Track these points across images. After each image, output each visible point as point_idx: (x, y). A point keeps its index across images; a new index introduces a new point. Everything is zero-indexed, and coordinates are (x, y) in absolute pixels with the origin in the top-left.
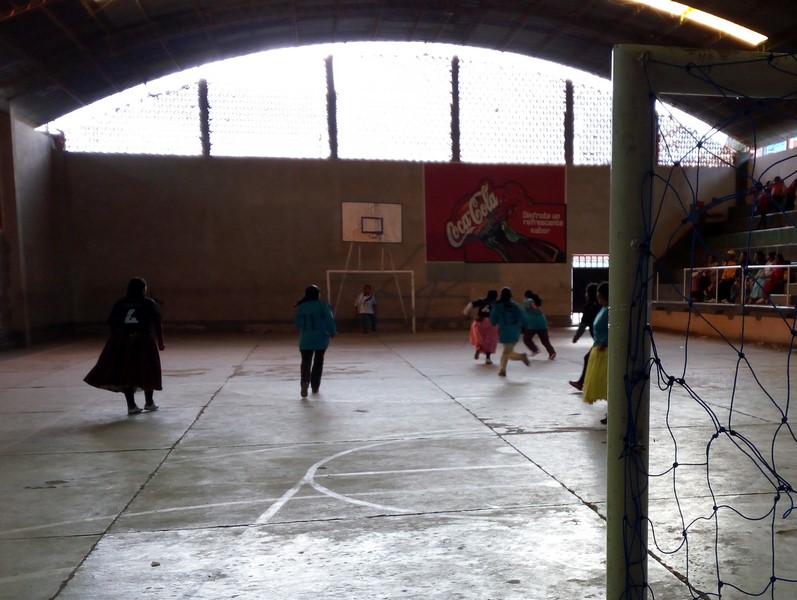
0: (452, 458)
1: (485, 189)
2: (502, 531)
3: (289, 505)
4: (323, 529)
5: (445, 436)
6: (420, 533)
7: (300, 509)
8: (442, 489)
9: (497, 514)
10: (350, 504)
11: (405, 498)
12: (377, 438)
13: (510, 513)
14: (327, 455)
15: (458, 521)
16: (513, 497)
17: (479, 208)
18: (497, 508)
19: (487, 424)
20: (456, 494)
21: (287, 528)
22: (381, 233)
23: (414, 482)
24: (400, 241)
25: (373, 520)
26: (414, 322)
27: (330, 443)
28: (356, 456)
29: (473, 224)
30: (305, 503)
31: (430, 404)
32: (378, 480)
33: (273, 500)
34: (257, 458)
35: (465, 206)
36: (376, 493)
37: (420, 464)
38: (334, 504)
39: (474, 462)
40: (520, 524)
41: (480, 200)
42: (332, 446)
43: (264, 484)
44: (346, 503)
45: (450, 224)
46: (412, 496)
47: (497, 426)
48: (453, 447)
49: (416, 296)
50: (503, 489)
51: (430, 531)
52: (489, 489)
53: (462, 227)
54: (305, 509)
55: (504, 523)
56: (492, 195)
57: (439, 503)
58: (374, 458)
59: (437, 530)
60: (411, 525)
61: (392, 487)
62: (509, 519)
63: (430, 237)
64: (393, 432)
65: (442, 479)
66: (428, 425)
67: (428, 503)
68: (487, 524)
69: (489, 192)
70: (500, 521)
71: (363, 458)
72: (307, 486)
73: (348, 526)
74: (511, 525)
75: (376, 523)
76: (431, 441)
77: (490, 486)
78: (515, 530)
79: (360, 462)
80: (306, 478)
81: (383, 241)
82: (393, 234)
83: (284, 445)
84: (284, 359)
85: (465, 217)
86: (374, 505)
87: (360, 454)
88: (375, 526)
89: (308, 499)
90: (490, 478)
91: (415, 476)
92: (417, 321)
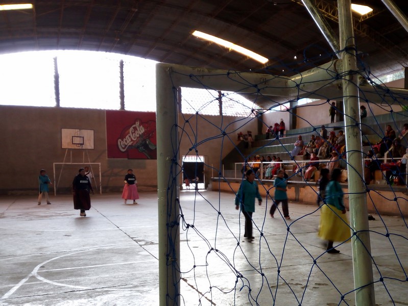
0: (114, 259)
1: (138, 123)
2: (137, 295)
3: (22, 288)
4: (40, 300)
5: (112, 247)
6: (93, 299)
7: (28, 290)
8: (107, 276)
9: (136, 286)
10: (56, 286)
11: (87, 281)
12: (75, 249)
13: (142, 286)
14: (46, 260)
15: (114, 292)
16: (144, 277)
17: (135, 132)
18: (135, 283)
19: (134, 240)
20: (115, 277)
21: (20, 300)
22: (83, 144)
23: (93, 272)
24: (93, 148)
25: (67, 294)
26: (101, 189)
27: (49, 253)
28: (62, 260)
29: (132, 140)
30: (31, 286)
31: (106, 231)
32: (72, 272)
33: (13, 285)
34: (7, 263)
35: (127, 132)
36: (71, 279)
37: (97, 262)
38: (47, 286)
39: (126, 260)
40: (147, 292)
41: (135, 129)
42: (50, 255)
43: (9, 277)
44: (53, 285)
45: (120, 140)
46: (90, 280)
47: (140, 241)
48: (116, 253)
49: (102, 176)
50: (139, 274)
51: (98, 298)
52: (132, 274)
53: (126, 141)
54: (30, 290)
55: (138, 291)
56: (141, 126)
57: (105, 282)
58: (72, 260)
59: (102, 297)
60: (88, 295)
61: (80, 275)
62: (141, 289)
63: (109, 146)
64: (84, 246)
65: (107, 270)
66: (103, 242)
67: (99, 283)
68: (130, 292)
69: (140, 125)
70: (136, 291)
71: (66, 260)
72: (33, 277)
73: (53, 297)
74: (142, 292)
75: (69, 295)
76: (104, 251)
77: (133, 273)
78: (145, 294)
79: (64, 263)
80: (33, 273)
81: (84, 148)
82: (89, 145)
83: (22, 255)
84: (28, 209)
85: (127, 137)
86: (69, 286)
87: (64, 259)
88: (68, 297)
89: (33, 284)
90: (134, 268)
91: (93, 269)
92: (103, 188)
